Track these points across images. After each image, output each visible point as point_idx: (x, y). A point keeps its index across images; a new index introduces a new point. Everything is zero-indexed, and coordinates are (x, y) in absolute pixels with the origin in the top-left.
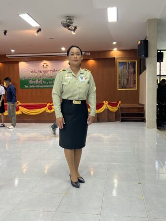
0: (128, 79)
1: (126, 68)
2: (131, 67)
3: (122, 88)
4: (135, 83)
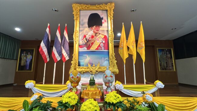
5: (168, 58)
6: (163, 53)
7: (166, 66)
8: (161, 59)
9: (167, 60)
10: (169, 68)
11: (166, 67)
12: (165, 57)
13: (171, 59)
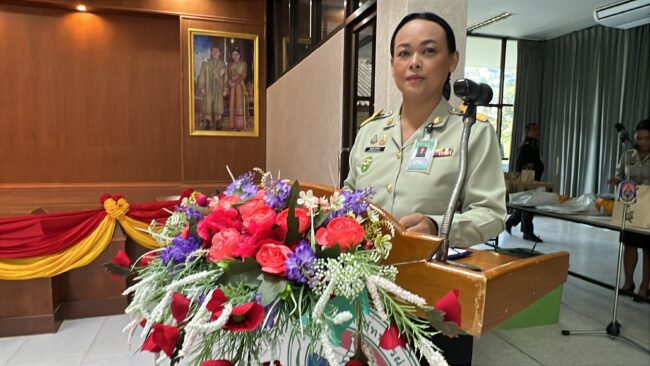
0: (227, 99)
1: (221, 57)
2: (236, 55)
3: (207, 128)
4: (252, 113)
5: (234, 78)
6: (217, 57)
7: (221, 112)
8: (202, 80)
9: (230, 88)
10: (235, 123)
11: (223, 116)
12: (222, 72)
13: (246, 82)
